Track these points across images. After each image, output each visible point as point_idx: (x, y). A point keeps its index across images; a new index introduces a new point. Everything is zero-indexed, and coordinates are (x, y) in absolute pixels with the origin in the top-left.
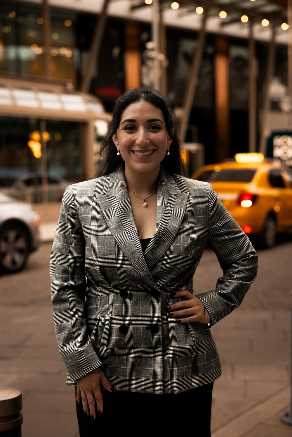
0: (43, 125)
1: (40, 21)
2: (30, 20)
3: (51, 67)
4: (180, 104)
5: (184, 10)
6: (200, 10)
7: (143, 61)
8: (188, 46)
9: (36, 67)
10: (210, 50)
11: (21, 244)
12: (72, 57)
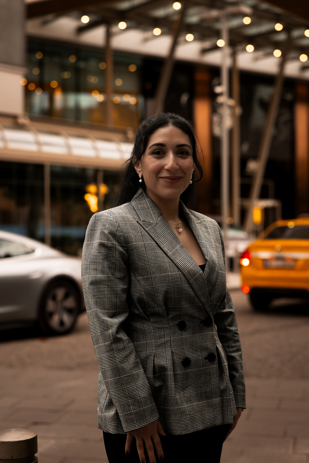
0: (100, 176)
1: (102, 66)
2: (92, 64)
3: (113, 115)
4: (255, 157)
5: (260, 53)
6: (278, 53)
7: (214, 109)
8: (264, 92)
9: (97, 116)
10: (289, 97)
11: (70, 303)
12: (137, 104)
